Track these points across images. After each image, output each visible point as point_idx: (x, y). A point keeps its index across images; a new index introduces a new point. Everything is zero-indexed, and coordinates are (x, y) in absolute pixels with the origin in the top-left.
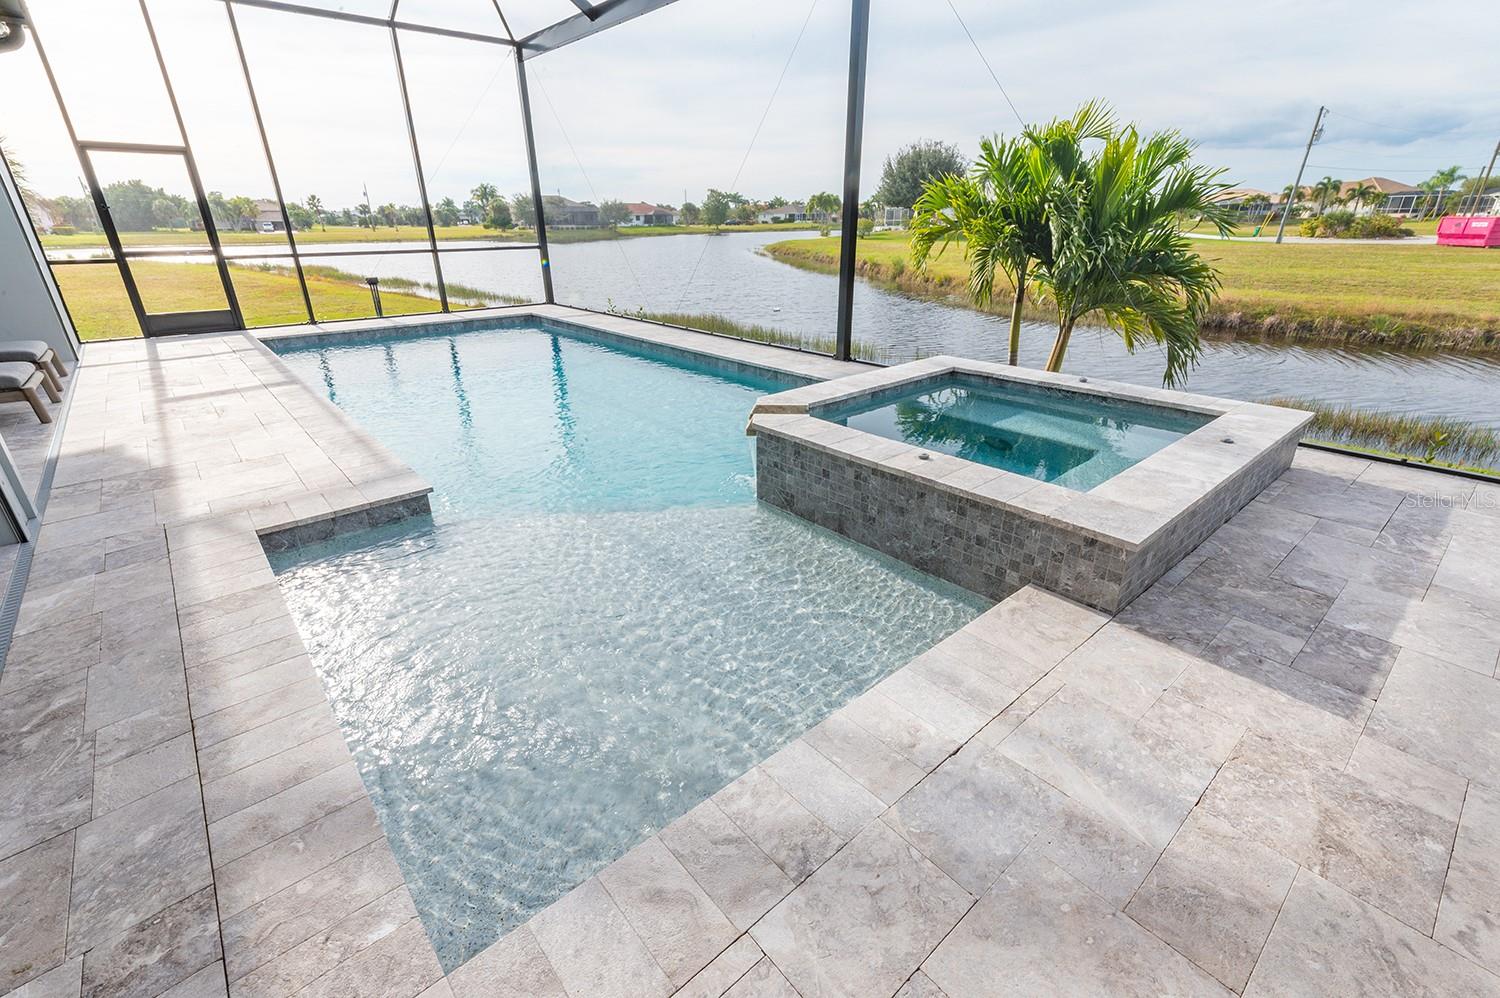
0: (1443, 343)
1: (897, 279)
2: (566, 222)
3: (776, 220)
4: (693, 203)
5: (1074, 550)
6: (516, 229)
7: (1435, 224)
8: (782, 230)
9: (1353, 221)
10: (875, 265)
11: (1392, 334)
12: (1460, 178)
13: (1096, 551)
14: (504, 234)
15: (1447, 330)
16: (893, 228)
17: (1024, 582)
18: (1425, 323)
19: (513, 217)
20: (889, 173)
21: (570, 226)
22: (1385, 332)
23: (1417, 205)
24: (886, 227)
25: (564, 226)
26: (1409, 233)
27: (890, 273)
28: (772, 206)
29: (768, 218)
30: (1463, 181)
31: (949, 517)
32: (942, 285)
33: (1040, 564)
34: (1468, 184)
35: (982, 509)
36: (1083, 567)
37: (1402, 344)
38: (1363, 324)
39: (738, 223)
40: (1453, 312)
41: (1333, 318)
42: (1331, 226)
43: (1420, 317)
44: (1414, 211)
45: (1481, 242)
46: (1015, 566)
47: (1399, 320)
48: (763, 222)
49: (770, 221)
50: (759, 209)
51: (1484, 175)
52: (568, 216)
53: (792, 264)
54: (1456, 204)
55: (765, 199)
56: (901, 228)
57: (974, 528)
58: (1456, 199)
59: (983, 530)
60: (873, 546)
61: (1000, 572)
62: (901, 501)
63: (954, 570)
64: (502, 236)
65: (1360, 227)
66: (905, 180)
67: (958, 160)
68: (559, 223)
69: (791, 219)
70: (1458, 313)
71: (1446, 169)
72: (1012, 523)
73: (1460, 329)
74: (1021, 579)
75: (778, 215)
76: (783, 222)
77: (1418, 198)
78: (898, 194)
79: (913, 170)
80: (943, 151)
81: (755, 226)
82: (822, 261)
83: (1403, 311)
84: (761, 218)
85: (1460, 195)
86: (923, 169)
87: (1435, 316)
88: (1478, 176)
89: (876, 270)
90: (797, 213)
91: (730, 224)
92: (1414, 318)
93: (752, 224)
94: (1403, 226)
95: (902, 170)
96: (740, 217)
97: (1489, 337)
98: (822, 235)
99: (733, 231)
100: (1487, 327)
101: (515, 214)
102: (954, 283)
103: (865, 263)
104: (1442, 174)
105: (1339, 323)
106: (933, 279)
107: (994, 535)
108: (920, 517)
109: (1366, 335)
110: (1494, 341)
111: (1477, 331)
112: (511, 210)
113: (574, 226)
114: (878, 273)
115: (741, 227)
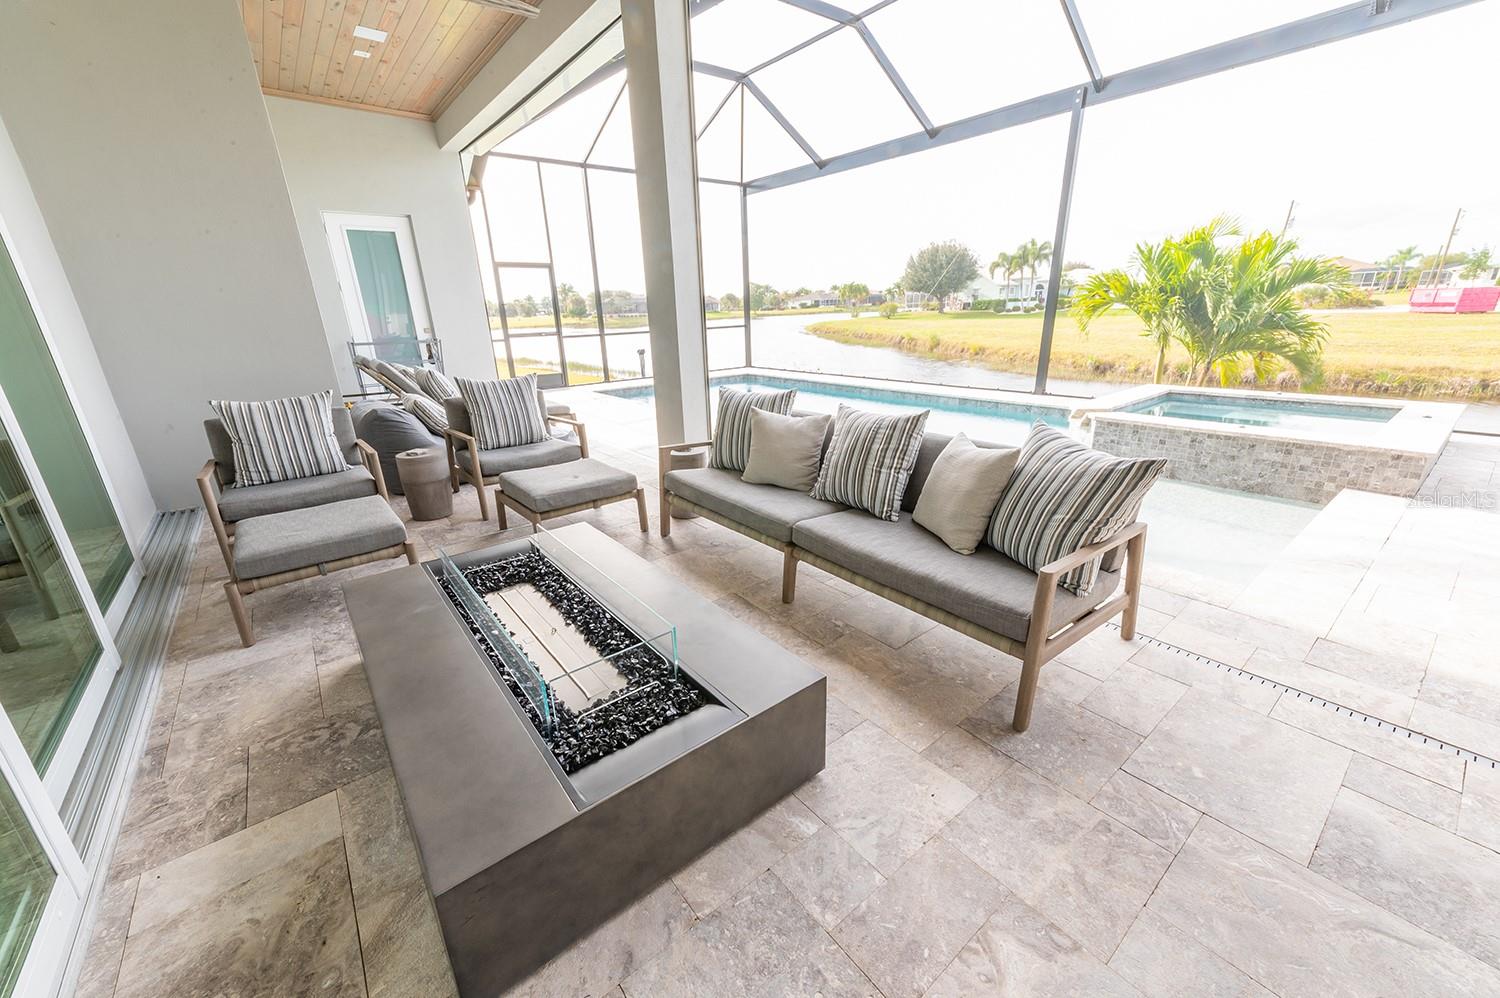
0: (1443, 391)
1: (935, 350)
2: (630, 311)
3: (803, 306)
4: (734, 293)
5: (1383, 464)
6: (590, 318)
7: (1404, 295)
8: (810, 313)
9: (1327, 295)
10: (912, 339)
11: (1395, 384)
12: (1417, 255)
13: (1401, 462)
14: (582, 322)
15: (1444, 380)
16: (913, 309)
17: (1340, 488)
18: (1424, 375)
19: (587, 308)
20: (911, 265)
21: (634, 314)
22: (1388, 382)
23: (1378, 279)
24: (907, 309)
25: (630, 315)
26: (1379, 304)
27: (928, 345)
28: (798, 294)
29: (797, 304)
30: (1420, 258)
31: (1278, 457)
32: (977, 354)
33: (1354, 475)
34: (1427, 262)
35: (1307, 449)
36: (1389, 473)
37: (1405, 392)
38: (1367, 377)
39: (772, 309)
40: (1448, 366)
41: (1340, 373)
42: (1307, 299)
43: (1418, 370)
44: (1376, 285)
45: (1452, 309)
46: (1332, 479)
47: (1400, 374)
48: (793, 308)
49: (799, 307)
50: (788, 296)
51: (1443, 253)
52: (633, 307)
53: (837, 341)
54: (1415, 278)
55: (793, 289)
56: (920, 309)
57: (1299, 461)
58: (1415, 275)
59: (1306, 461)
60: (1204, 483)
61: (1319, 485)
62: (1234, 452)
63: (1278, 489)
64: (579, 324)
65: (1333, 299)
66: (925, 270)
67: (970, 253)
68: (625, 312)
69: (816, 304)
70: (1453, 366)
71: (1404, 248)
72: (1329, 455)
73: (1457, 379)
74: (1337, 487)
75: (803, 302)
76: (809, 307)
77: (1378, 274)
78: (920, 282)
79: (933, 262)
80: (957, 246)
81: (785, 311)
82: (861, 337)
83: (1402, 366)
84: (790, 304)
85: (1419, 270)
86: (940, 260)
87: (1432, 370)
88: (1437, 253)
89: (913, 343)
90: (821, 299)
91: (765, 310)
92: (1413, 371)
93: (783, 309)
94: (1373, 298)
95: (923, 262)
96: (772, 304)
97: (1485, 386)
98: (853, 316)
99: (768, 315)
100: (1482, 376)
101: (590, 305)
102: (988, 352)
103: (903, 338)
104: (1401, 252)
105: (1344, 377)
106: (968, 349)
107: (1316, 463)
108: (1250, 460)
109: (1370, 386)
110: (1490, 388)
111: (1474, 380)
112: (587, 303)
113: (638, 314)
114: (915, 345)
115: (775, 312)
